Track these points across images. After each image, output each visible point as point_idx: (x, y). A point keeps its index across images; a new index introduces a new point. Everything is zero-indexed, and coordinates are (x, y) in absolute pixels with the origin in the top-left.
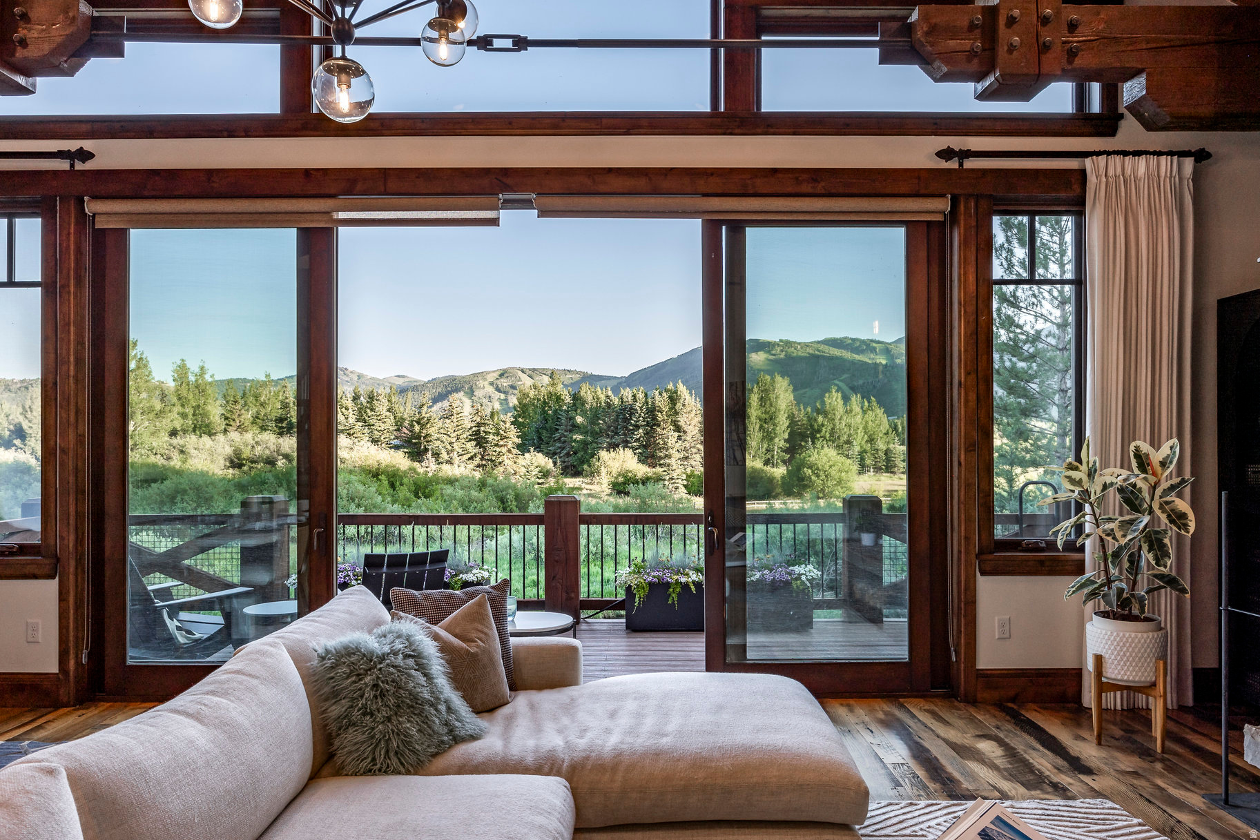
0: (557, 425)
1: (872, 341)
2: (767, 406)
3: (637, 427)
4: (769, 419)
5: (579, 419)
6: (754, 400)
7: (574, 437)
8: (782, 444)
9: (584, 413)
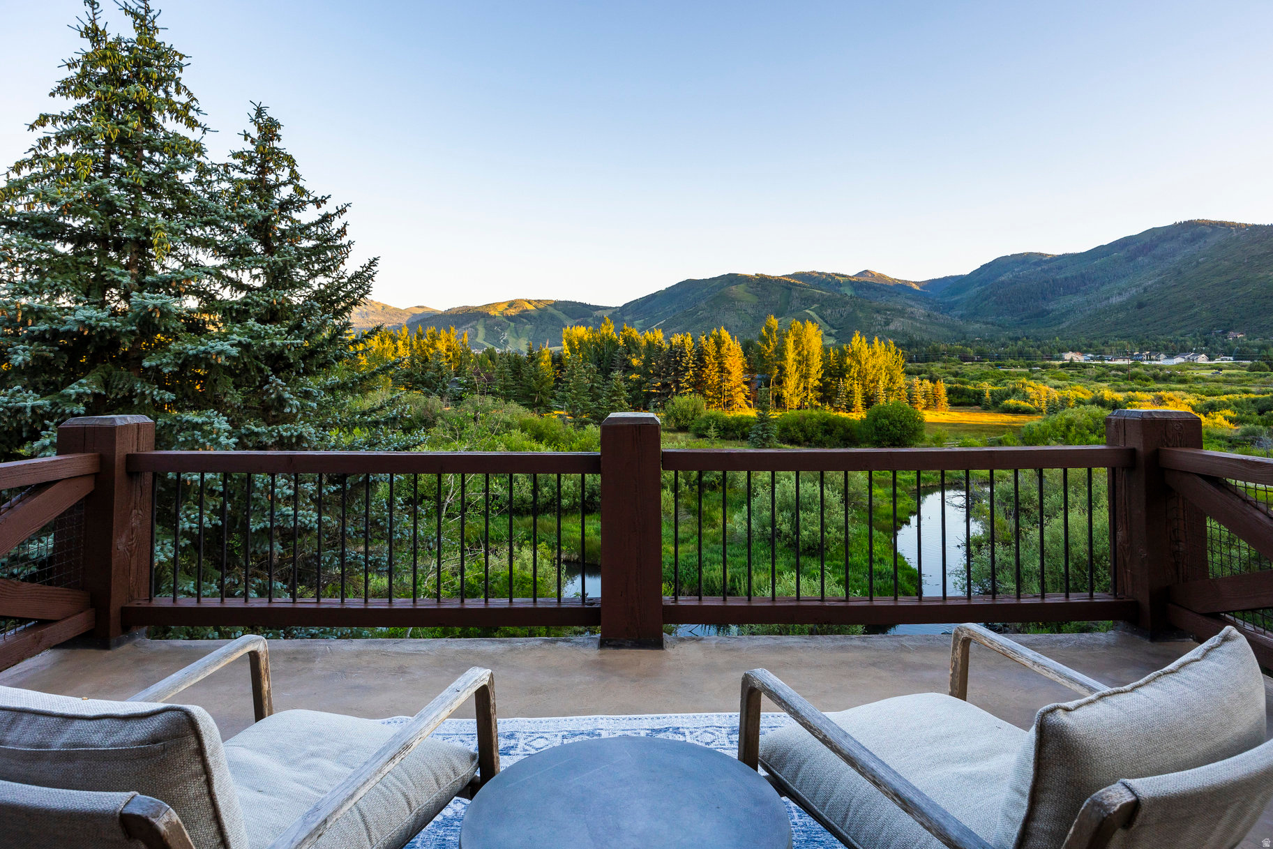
0: (612, 366)
1: (837, 275)
2: (800, 349)
3: (687, 369)
4: (803, 361)
5: (635, 362)
6: (790, 344)
7: (631, 377)
8: (817, 383)
9: (639, 355)
